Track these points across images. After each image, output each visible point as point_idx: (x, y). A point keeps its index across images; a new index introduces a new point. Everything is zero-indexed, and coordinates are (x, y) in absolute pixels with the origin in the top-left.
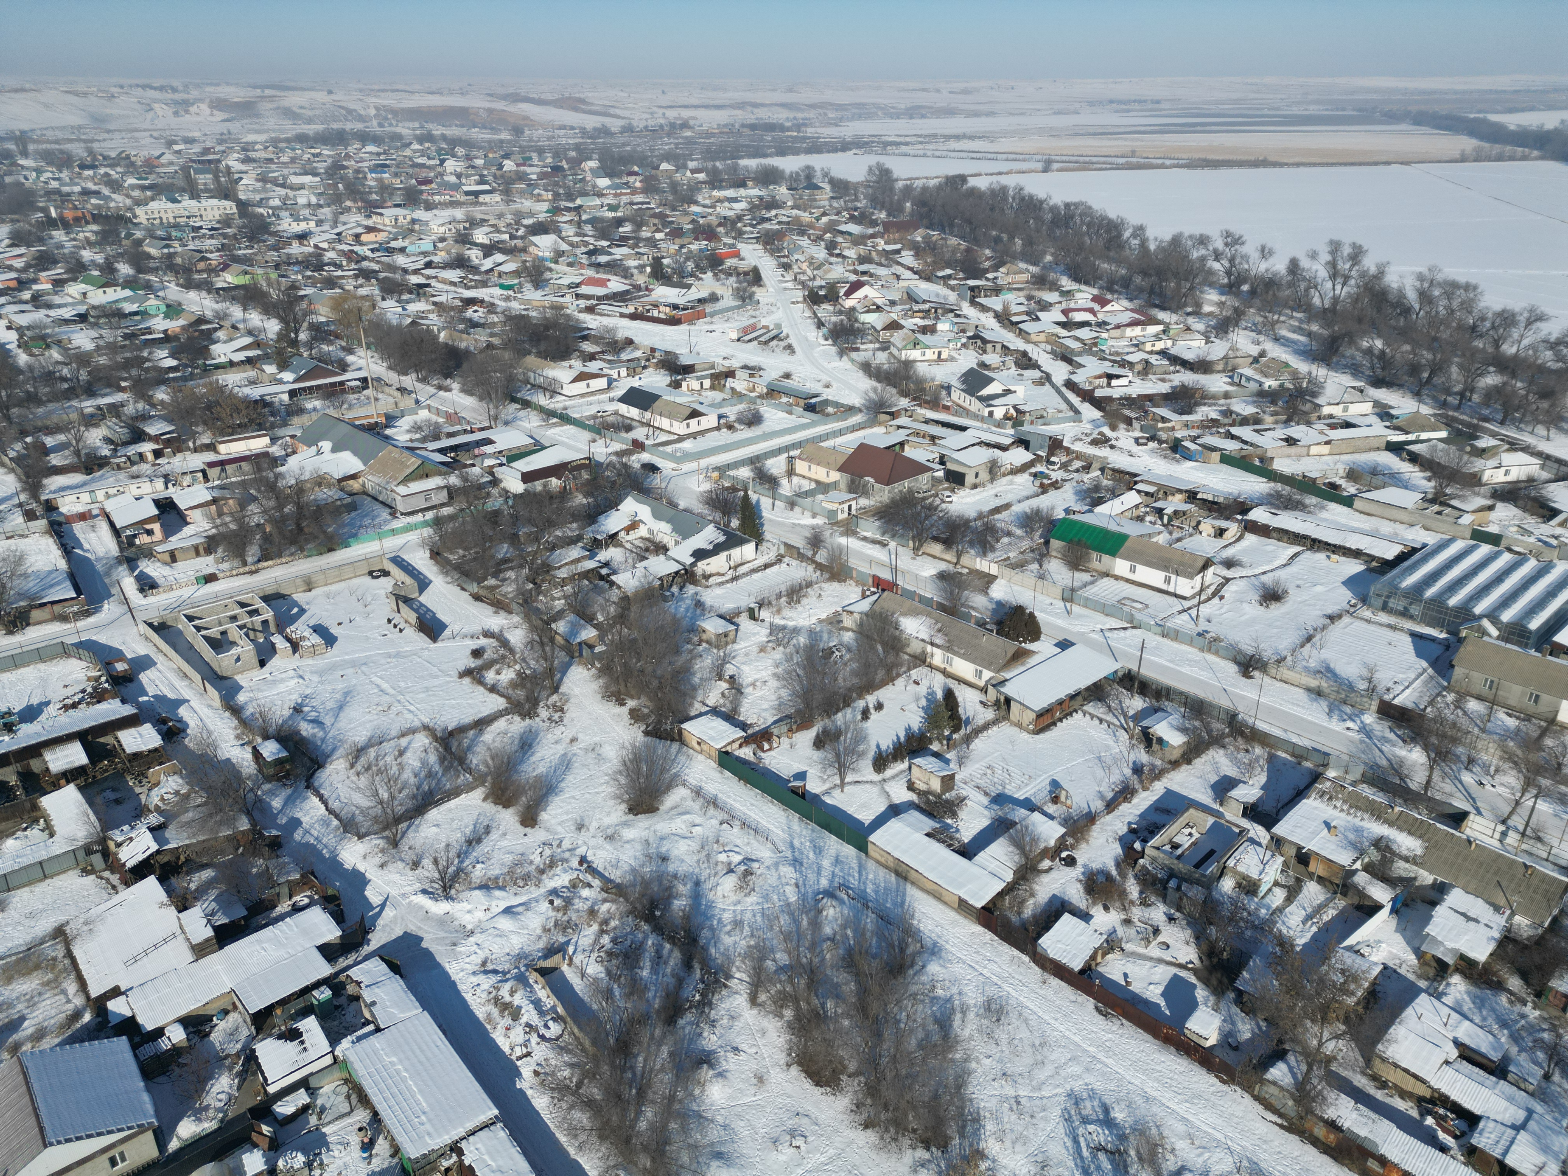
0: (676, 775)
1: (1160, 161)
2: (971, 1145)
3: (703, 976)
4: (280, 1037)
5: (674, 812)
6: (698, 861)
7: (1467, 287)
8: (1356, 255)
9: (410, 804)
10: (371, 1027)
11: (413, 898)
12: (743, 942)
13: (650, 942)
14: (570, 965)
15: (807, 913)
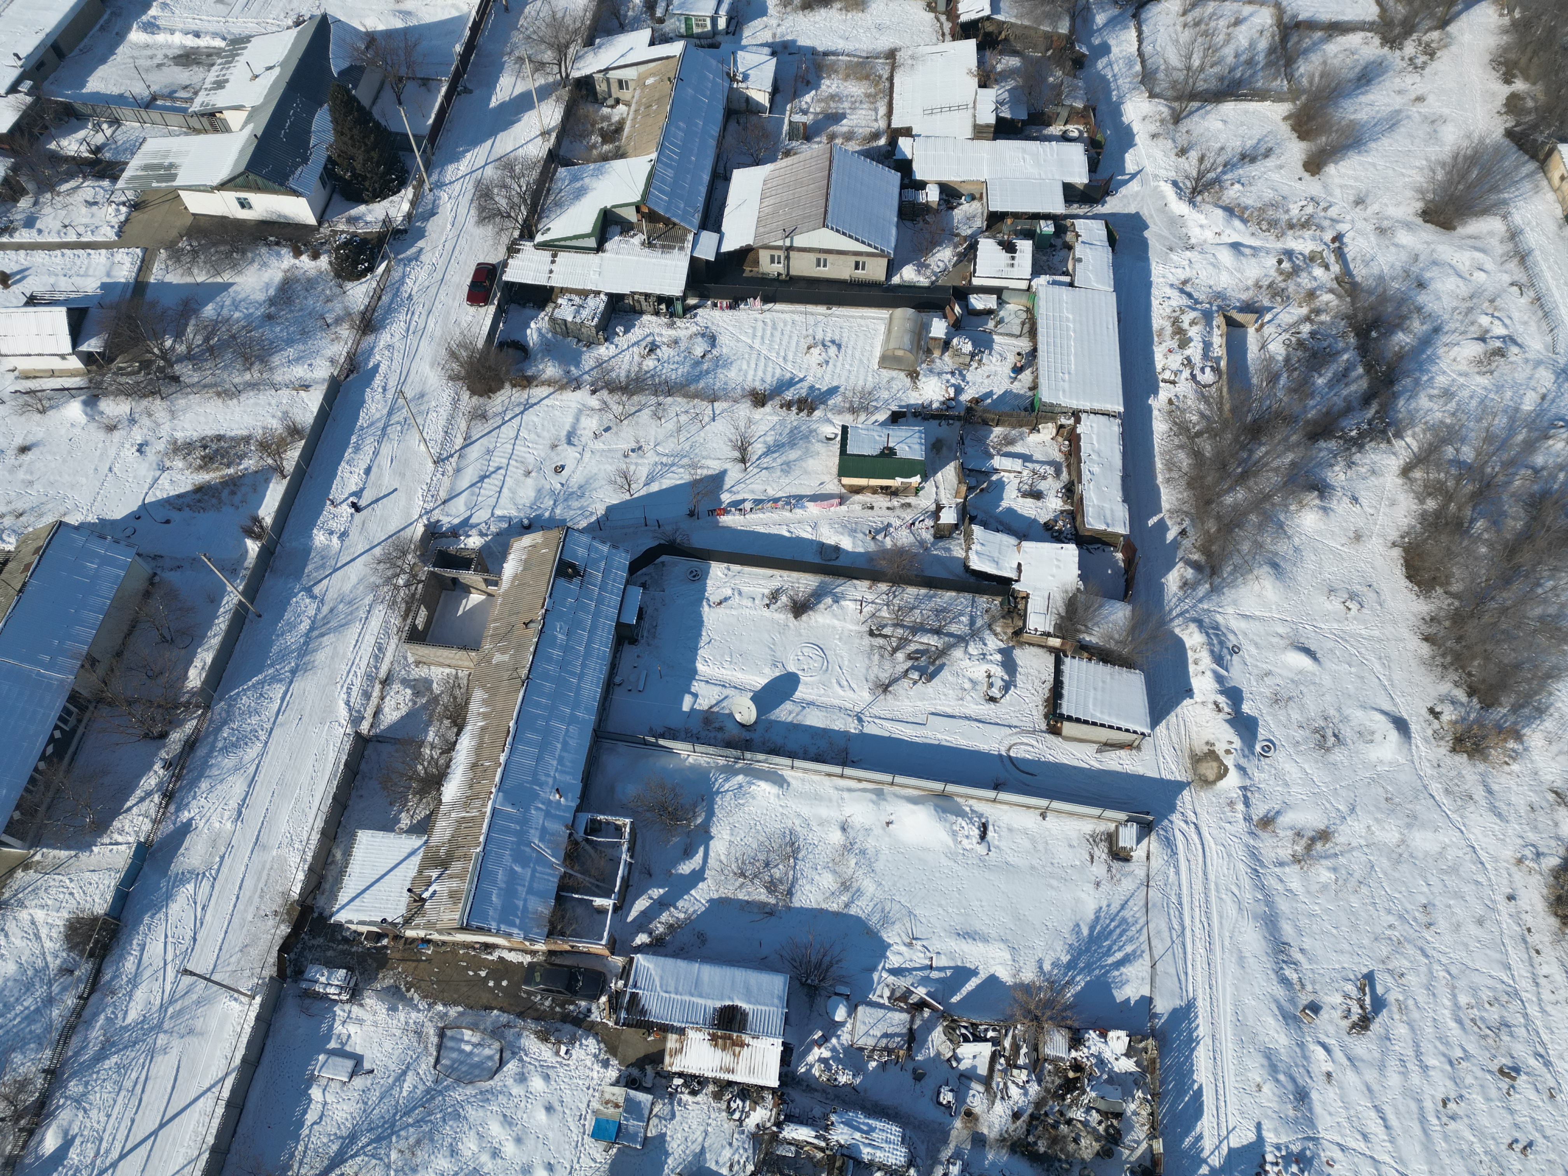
0: (1505, 202)
2: (1516, 723)
3: (1373, 418)
4: (1000, 243)
5: (1470, 242)
6: (1455, 309)
9: (1213, 84)
10: (1067, 279)
11: (1162, 183)
12: (1439, 415)
13: (1345, 357)
14: (1257, 330)
15: (1531, 430)
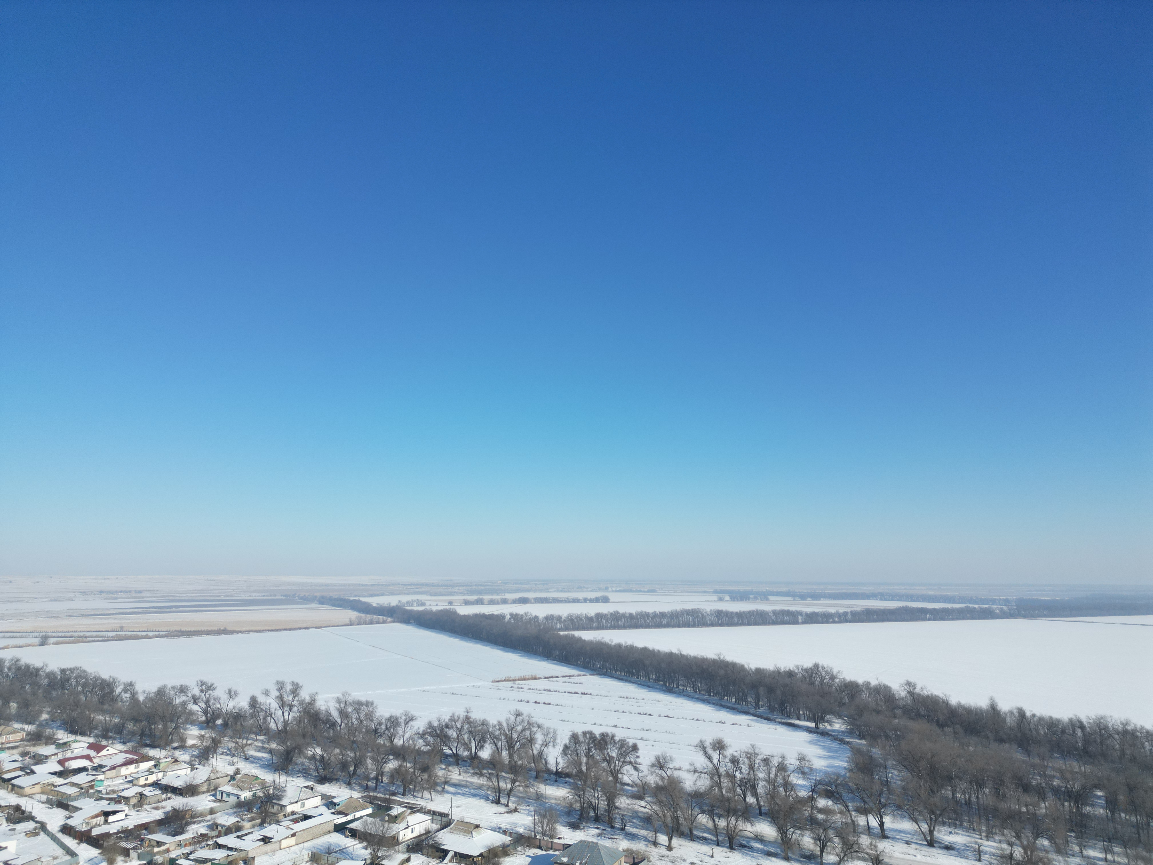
1: (144, 634)
7: (368, 704)
8: (295, 691)
